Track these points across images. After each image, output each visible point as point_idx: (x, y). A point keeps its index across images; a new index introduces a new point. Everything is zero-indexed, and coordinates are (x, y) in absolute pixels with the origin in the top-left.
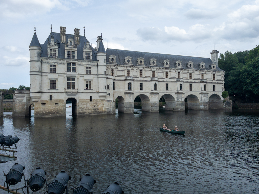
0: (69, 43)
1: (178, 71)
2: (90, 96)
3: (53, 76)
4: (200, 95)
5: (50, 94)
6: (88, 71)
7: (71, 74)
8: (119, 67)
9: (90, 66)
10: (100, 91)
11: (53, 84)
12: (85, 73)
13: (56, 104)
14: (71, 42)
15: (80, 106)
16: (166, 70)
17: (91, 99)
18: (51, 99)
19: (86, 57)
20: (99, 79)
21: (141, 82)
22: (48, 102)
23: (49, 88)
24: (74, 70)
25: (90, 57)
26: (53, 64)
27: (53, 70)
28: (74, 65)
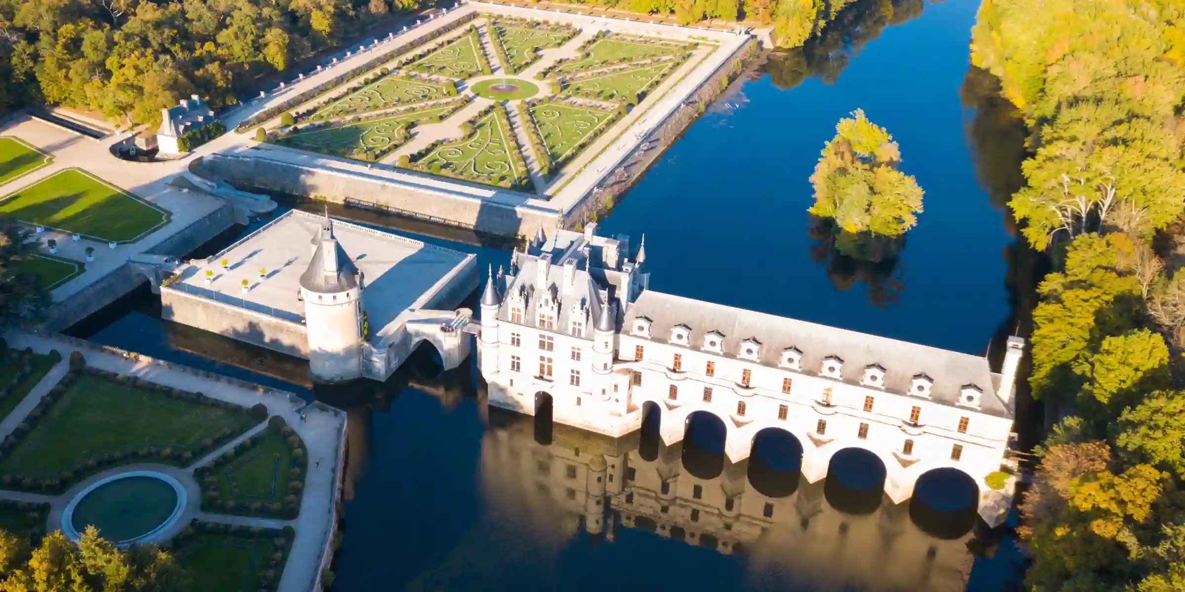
0: (543, 302)
2: (578, 397)
3: (515, 351)
4: (894, 457)
5: (511, 377)
6: (576, 355)
7: (546, 354)
8: (654, 346)
10: (594, 395)
11: (516, 366)
12: (570, 356)
13: (520, 394)
14: (547, 301)
16: (785, 375)
17: (579, 401)
19: (574, 329)
20: (595, 374)
21: (709, 386)
22: (508, 388)
23: (510, 368)
24: (551, 347)
25: (580, 330)
27: (516, 342)
28: (551, 338)
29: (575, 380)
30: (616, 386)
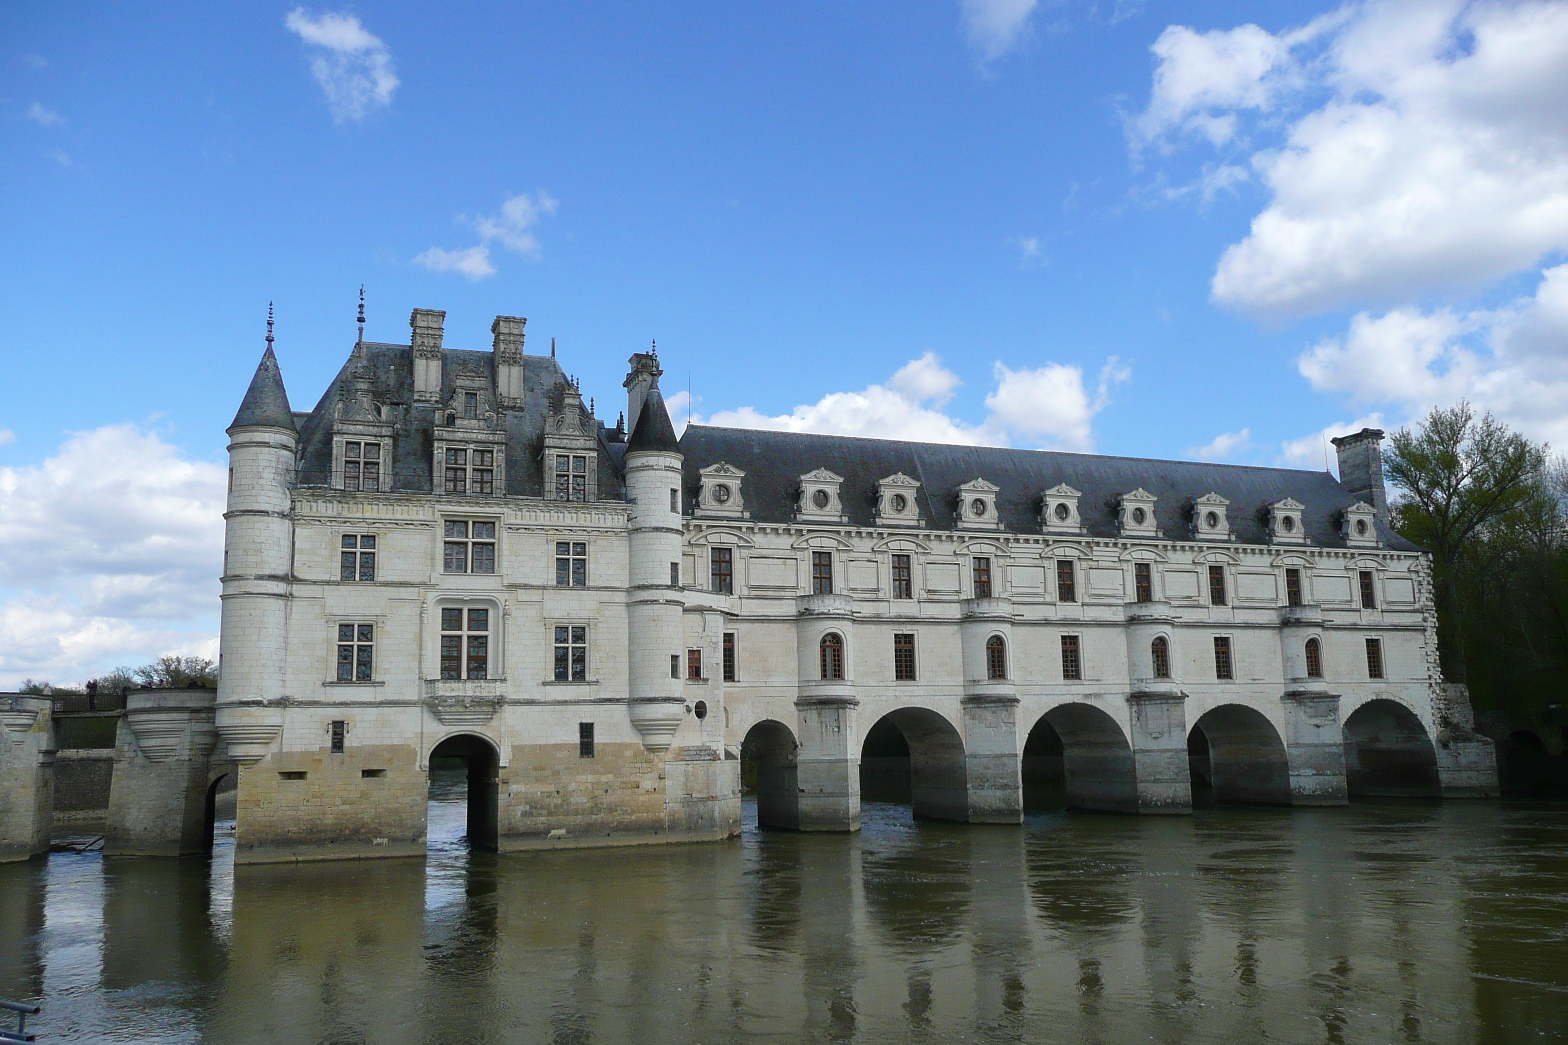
0: (460, 405)
1: (1135, 555)
2: (581, 725)
3: (356, 602)
4: (1290, 705)
5: (337, 714)
6: (571, 569)
7: (466, 586)
8: (758, 539)
9: (580, 537)
10: (640, 693)
11: (356, 661)
14: (470, 400)
15: (519, 788)
16: (1059, 552)
17: (587, 746)
18: (338, 745)
19: (562, 479)
20: (639, 611)
21: (906, 630)
22: (320, 761)
24: (486, 560)
25: (580, 484)
26: (360, 530)
27: (358, 565)
28: (487, 528)
29: (571, 660)
30: (695, 656)
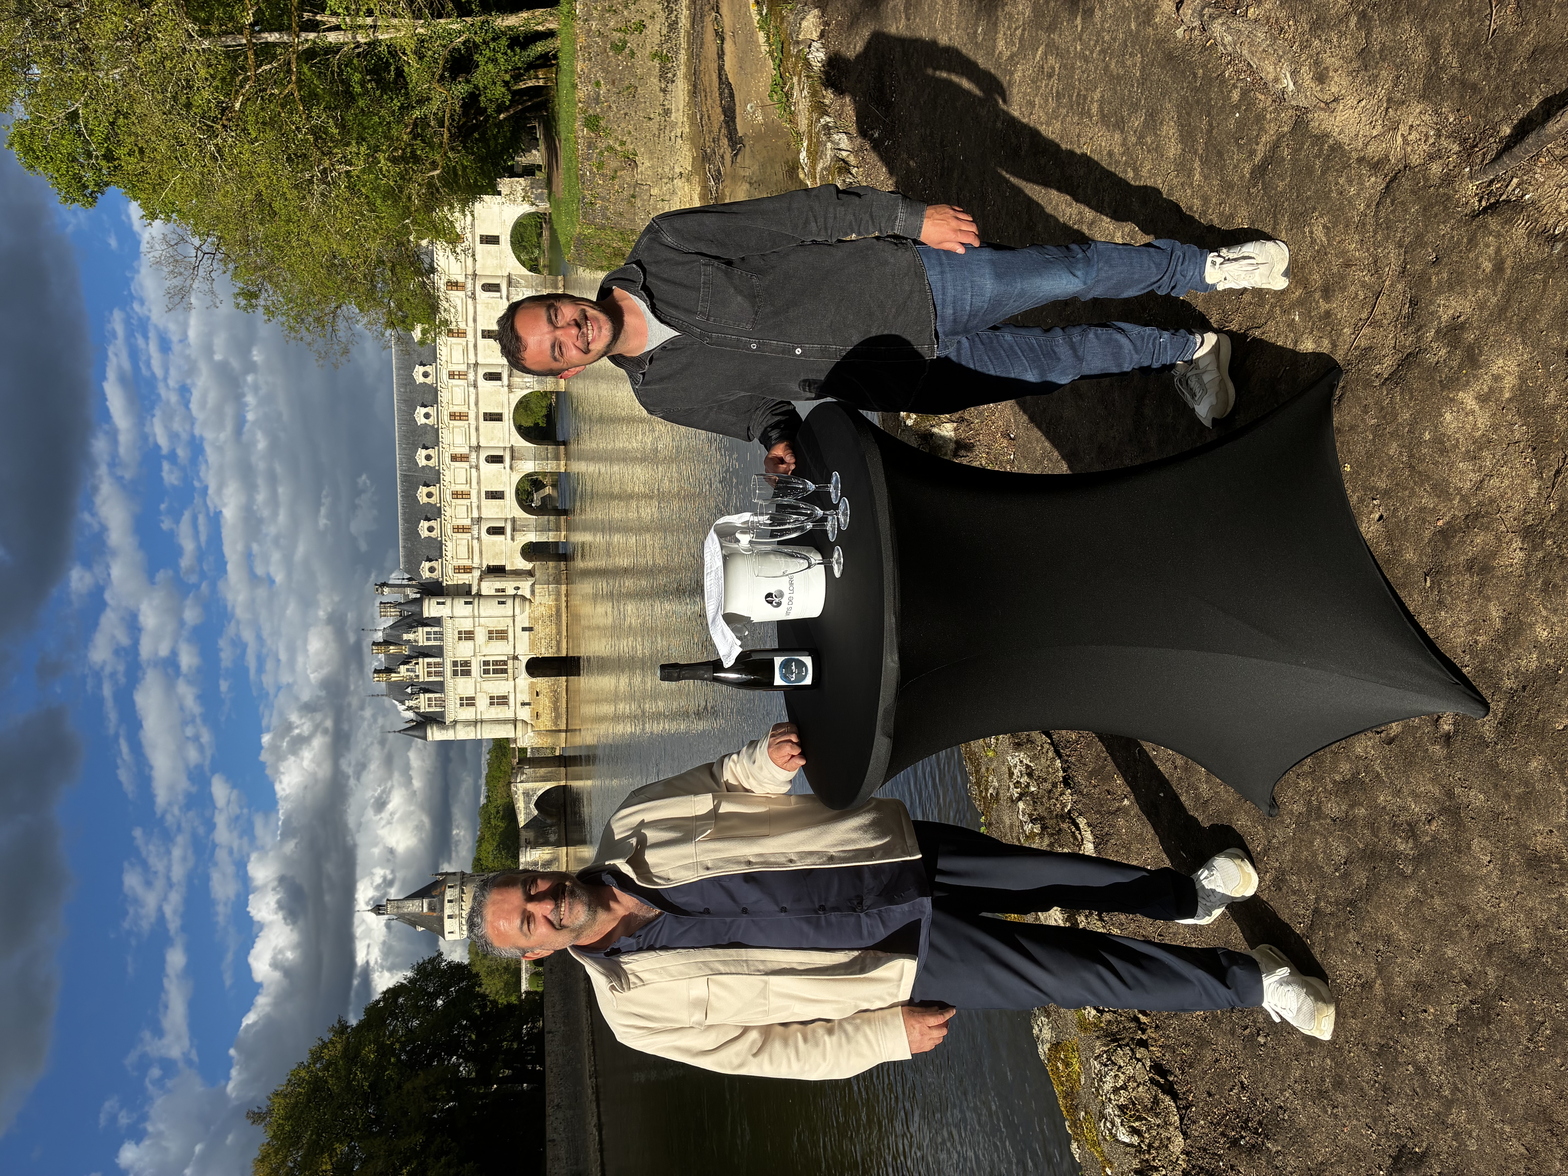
0: (411, 673)
1: (444, 379)
2: (522, 631)
3: (482, 702)
5: (519, 705)
6: (468, 636)
7: (475, 669)
9: (456, 633)
10: (511, 613)
11: (501, 700)
12: (471, 643)
13: (537, 694)
14: (408, 670)
15: (543, 650)
16: (446, 419)
17: (530, 629)
18: (529, 704)
19: (435, 639)
20: (483, 614)
21: (483, 494)
22: (533, 708)
23: (506, 707)
24: (466, 663)
25: (435, 633)
26: (458, 702)
27: (470, 702)
28: (455, 664)
29: (499, 635)
30: (497, 590)
